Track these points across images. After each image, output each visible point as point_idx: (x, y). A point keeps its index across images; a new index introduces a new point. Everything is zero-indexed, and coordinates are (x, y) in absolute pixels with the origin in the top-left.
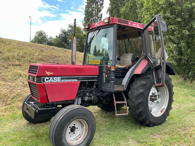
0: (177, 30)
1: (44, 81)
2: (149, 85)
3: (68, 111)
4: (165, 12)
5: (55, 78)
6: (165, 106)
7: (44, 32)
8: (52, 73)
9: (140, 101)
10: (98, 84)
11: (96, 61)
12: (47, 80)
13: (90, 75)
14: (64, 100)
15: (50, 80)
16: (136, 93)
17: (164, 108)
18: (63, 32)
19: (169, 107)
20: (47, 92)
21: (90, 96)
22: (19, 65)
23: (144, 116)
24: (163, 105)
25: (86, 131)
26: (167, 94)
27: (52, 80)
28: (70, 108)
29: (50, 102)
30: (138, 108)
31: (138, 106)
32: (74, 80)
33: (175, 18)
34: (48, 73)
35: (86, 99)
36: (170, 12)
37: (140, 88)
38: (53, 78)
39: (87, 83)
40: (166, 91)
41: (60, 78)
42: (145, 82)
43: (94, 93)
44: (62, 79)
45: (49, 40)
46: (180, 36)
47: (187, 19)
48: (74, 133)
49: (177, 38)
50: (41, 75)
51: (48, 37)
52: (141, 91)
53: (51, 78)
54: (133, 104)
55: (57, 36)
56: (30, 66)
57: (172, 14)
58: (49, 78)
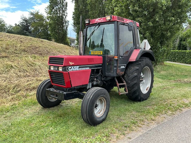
0: (144, 22)
1: (68, 70)
2: (140, 70)
3: (95, 92)
4: (134, 6)
5: (75, 67)
6: (149, 86)
7: (2, 20)
8: (73, 63)
9: (135, 82)
10: (102, 71)
11: (98, 52)
12: (70, 69)
13: (97, 63)
14: (81, 84)
15: (72, 69)
16: (131, 76)
17: (148, 87)
18: (24, 20)
19: (152, 86)
20: (71, 79)
21: (97, 81)
22: (6, 57)
23: (137, 94)
24: (147, 84)
25: (105, 106)
26: (150, 76)
27: (73, 69)
28: (95, 89)
29: (73, 86)
30: (133, 88)
31: (133, 86)
32: (87, 68)
33: (142, 12)
34: (71, 63)
35: (95, 83)
36: (139, 6)
37: (134, 72)
38: (74, 67)
39: (95, 71)
40: (150, 73)
41: (78, 67)
42: (138, 68)
43: (99, 78)
44: (79, 68)
45: (8, 29)
46: (145, 27)
47: (152, 12)
48: (96, 109)
49: (143, 29)
50: (66, 65)
51: (8, 25)
52: (136, 74)
53: (73, 67)
54: (129, 85)
55: (16, 24)
56: (50, 58)
57: (139, 8)
58: (72, 67)
